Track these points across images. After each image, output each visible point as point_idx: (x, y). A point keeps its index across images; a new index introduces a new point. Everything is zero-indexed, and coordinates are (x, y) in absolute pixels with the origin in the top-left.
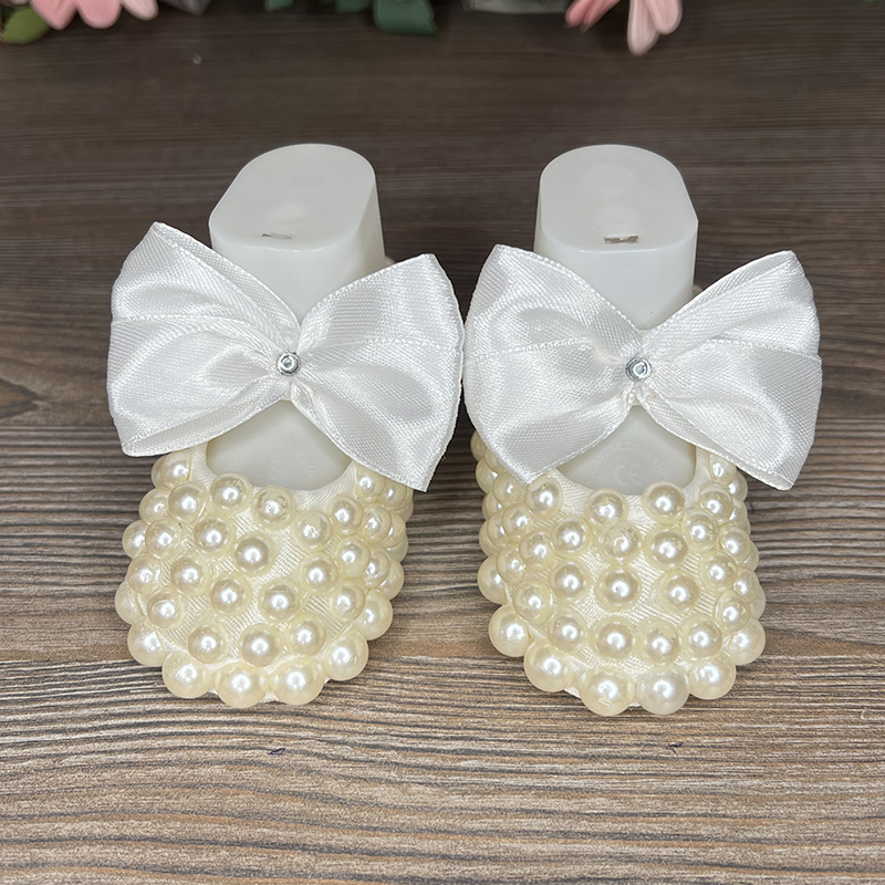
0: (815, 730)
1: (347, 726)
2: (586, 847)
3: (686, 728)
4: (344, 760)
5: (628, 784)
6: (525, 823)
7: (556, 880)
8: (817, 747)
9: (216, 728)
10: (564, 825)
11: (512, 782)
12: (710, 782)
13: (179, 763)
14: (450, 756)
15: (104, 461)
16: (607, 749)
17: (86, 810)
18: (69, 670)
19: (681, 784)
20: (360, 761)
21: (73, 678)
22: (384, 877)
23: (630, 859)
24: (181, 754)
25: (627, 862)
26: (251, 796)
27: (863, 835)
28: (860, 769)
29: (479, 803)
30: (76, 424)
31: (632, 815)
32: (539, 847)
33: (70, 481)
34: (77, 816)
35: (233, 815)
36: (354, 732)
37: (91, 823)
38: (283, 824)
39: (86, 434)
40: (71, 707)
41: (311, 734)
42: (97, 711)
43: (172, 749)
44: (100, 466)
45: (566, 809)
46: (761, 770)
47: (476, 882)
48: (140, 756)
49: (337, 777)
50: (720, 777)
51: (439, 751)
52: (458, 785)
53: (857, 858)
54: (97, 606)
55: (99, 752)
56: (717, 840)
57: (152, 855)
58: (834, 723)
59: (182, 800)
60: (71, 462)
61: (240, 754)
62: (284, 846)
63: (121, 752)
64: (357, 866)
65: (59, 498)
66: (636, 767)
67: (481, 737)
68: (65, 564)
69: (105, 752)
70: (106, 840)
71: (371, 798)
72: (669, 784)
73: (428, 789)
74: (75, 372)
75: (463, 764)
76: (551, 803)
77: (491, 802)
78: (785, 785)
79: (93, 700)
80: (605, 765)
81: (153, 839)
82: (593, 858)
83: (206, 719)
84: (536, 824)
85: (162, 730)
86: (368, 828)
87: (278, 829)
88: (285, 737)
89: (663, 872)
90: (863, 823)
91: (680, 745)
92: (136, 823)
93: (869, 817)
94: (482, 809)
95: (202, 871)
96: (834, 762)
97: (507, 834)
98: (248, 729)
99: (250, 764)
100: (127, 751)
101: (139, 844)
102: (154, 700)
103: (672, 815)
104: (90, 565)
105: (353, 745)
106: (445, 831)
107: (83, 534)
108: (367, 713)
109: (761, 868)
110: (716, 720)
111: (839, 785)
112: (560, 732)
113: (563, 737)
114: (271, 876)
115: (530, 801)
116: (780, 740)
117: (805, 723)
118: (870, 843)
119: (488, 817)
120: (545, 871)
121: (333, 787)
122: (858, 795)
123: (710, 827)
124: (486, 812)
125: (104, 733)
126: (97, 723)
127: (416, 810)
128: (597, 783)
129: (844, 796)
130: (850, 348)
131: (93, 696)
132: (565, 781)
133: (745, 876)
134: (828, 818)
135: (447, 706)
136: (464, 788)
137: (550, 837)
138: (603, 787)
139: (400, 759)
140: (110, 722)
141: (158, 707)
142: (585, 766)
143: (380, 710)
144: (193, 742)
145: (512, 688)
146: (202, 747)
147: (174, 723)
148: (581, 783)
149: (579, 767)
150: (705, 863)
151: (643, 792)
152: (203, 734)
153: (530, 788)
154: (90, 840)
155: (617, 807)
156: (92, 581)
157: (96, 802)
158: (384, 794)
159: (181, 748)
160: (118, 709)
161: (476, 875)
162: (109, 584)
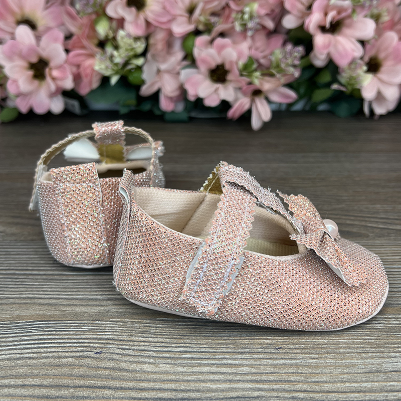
0: (339, 342)
1: (131, 343)
2: (240, 385)
3: (283, 342)
4: (129, 355)
5: (258, 362)
6: (211, 377)
7: (226, 398)
8: (341, 348)
9: (71, 344)
10: (230, 377)
11: (206, 362)
12: (294, 361)
13: (53, 357)
14: (178, 353)
15: (27, 253)
16: (248, 350)
17: (8, 375)
18: (5, 324)
19: (281, 362)
20: (137, 356)
21: (6, 327)
22: (146, 398)
23: (260, 390)
24: (54, 354)
25: (258, 391)
26: (85, 369)
27: (363, 379)
28: (360, 355)
29: (191, 370)
30: (15, 240)
31: (260, 373)
32: (218, 386)
33: (12, 259)
34: (3, 378)
35: (77, 376)
36: (134, 345)
37: (9, 380)
38: (100, 379)
39: (19, 244)
40: (5, 337)
41: (114, 346)
42: (16, 339)
43: (50, 352)
44: (26, 254)
45: (231, 372)
46: (317, 356)
47: (190, 399)
48: (35, 355)
49: (126, 362)
50: (299, 359)
51: (173, 352)
52: (181, 364)
53: (361, 387)
54: (20, 302)
55: (16, 354)
56: (299, 382)
57: (37, 392)
58: (347, 339)
59: (53, 371)
60: (12, 253)
61: (82, 354)
62: (100, 387)
63: (26, 353)
64: (134, 394)
65: (6, 265)
66: (261, 356)
67: (191, 346)
68: (6, 287)
69: (19, 354)
70: (16, 386)
71: (141, 369)
72: (276, 362)
73: (168, 365)
74: (17, 224)
75: (183, 356)
76: (224, 370)
77: (196, 369)
78: (328, 361)
79: (15, 335)
80: (248, 355)
81: (38, 386)
82: (243, 389)
83: (66, 341)
84: (216, 377)
85: (46, 345)
86: (139, 380)
87: (98, 381)
88: (103, 347)
89: (275, 394)
90: (363, 375)
91: (281, 348)
92: (31, 380)
93: (366, 373)
94: (192, 372)
95: (61, 397)
96: (348, 353)
97: (203, 381)
98: (85, 345)
99: (86, 357)
100: (29, 353)
101: (32, 388)
102: (43, 335)
103: (278, 373)
104: (18, 288)
105: (133, 350)
106: (175, 381)
107: (16, 277)
108: (140, 338)
109: (319, 392)
110: (296, 339)
111: (352, 361)
112: (227, 344)
113: (228, 346)
114: (93, 399)
115: (214, 369)
116: (324, 346)
117: (335, 340)
118: (367, 382)
119: (195, 375)
120: (221, 395)
121: (123, 365)
122: (360, 365)
123: (295, 378)
124: (194, 373)
125: (19, 347)
126: (16, 343)
127: (162, 373)
128: (244, 362)
129: (354, 365)
130: (344, 217)
131: (15, 333)
132: (229, 362)
133: (311, 395)
134: (347, 373)
135: (176, 335)
136: (184, 365)
137: (223, 382)
138: (247, 363)
139: (155, 354)
140: (22, 343)
141: (45, 337)
142: (238, 356)
143: (146, 337)
144: (60, 349)
145: (206, 329)
146: (64, 352)
147: (51, 343)
148: (237, 362)
149: (236, 356)
150: (294, 391)
151: (265, 365)
152: (65, 347)
153: (214, 364)
154: (9, 386)
155: (253, 371)
156: (18, 293)
157: (14, 372)
158: (147, 368)
159: (54, 352)
160: (26, 338)
161: (189, 397)
162: (25, 294)
